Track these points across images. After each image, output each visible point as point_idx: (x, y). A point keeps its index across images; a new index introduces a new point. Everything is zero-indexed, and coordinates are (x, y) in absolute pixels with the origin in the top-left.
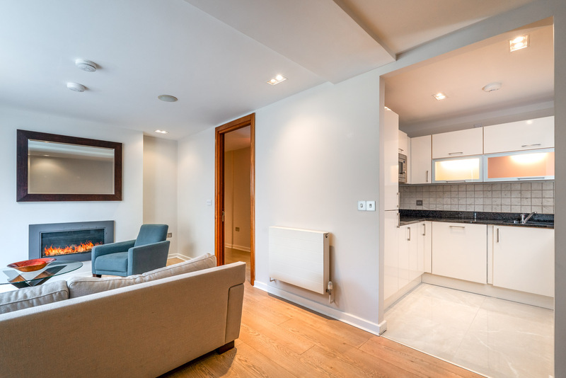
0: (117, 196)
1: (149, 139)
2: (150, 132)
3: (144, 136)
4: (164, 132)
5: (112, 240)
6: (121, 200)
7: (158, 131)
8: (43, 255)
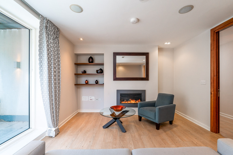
0: (147, 78)
1: (160, 50)
2: (161, 46)
3: (158, 48)
4: (169, 43)
5: (145, 100)
6: (148, 80)
7: (166, 43)
8: (121, 103)
